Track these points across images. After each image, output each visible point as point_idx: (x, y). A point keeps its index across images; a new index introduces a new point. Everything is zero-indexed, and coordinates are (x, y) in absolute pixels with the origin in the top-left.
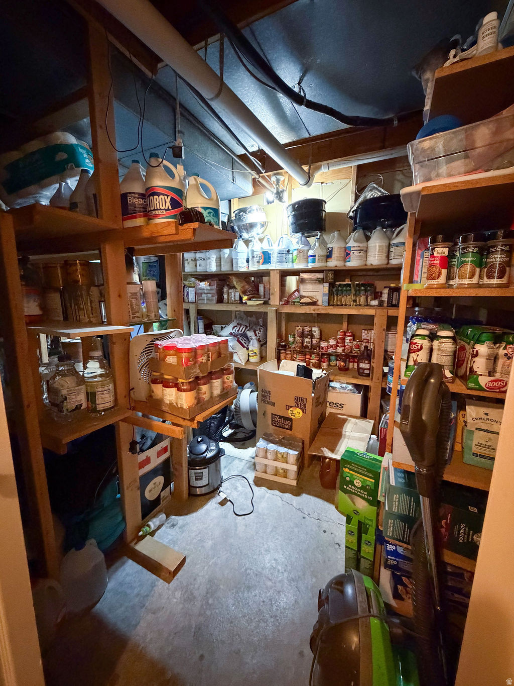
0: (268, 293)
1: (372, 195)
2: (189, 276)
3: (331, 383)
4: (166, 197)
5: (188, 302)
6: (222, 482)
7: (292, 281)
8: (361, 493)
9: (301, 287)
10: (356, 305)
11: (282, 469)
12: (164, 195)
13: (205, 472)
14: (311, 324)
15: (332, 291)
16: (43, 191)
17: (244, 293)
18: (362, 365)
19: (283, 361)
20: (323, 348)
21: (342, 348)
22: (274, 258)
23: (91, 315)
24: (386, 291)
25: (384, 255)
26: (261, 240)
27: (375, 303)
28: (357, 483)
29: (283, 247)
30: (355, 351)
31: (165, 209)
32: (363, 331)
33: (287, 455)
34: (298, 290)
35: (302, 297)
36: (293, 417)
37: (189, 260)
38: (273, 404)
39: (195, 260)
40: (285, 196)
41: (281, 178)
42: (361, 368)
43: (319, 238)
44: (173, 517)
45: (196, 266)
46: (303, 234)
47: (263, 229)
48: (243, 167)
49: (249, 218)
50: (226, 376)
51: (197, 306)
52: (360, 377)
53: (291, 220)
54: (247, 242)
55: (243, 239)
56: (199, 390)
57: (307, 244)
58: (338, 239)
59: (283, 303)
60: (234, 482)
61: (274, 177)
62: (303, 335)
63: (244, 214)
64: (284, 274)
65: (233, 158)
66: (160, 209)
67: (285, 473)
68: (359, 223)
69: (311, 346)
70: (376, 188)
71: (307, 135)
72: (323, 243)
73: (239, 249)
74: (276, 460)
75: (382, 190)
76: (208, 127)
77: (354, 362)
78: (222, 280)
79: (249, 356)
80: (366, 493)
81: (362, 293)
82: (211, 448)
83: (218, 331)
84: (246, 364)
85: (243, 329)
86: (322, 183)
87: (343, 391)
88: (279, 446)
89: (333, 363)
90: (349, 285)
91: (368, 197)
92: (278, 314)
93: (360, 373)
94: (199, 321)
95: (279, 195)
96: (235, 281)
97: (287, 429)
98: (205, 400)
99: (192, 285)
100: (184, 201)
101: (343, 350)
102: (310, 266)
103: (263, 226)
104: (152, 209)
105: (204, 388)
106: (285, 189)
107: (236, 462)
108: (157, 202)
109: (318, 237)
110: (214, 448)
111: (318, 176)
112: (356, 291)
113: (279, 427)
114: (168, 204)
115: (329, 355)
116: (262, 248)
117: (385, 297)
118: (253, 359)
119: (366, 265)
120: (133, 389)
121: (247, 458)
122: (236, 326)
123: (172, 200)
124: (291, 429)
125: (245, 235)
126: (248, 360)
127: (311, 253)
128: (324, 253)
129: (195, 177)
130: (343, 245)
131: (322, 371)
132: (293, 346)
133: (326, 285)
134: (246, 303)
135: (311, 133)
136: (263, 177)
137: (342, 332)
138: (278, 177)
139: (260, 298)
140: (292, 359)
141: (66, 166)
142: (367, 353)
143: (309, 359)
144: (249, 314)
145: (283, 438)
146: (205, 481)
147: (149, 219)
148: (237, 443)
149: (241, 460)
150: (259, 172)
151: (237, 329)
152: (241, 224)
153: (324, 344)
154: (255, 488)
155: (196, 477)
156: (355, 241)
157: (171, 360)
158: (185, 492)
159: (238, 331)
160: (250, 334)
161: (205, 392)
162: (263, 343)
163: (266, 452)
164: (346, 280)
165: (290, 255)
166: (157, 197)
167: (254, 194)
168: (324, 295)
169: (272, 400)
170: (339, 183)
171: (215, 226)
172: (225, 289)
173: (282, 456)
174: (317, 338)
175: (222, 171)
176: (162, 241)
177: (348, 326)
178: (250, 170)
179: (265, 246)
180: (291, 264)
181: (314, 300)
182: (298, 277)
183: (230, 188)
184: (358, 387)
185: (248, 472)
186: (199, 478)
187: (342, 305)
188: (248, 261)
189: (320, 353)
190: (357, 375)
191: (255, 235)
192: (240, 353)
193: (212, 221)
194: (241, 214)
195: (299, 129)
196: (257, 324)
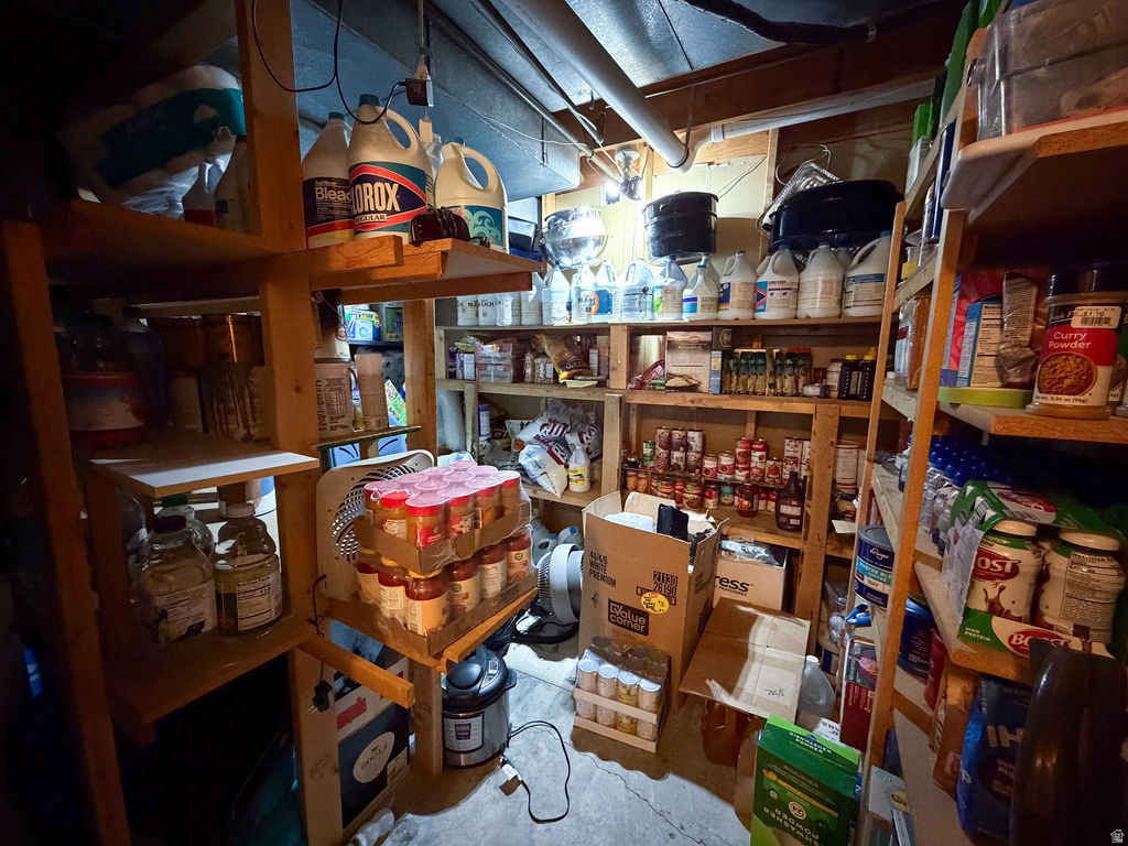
0: (605, 365)
1: (808, 183)
2: (467, 333)
3: (724, 542)
4: (387, 185)
5: (463, 379)
6: (509, 738)
7: (651, 346)
8: (805, 834)
9: (668, 357)
10: (775, 394)
11: (628, 717)
12: (384, 181)
13: (476, 722)
14: (687, 425)
15: (728, 365)
16: (171, 180)
17: (563, 365)
18: (785, 509)
19: (632, 494)
20: (707, 471)
21: (745, 473)
22: (618, 302)
23: (251, 422)
24: (837, 367)
25: (835, 298)
26: (595, 270)
27: (814, 390)
28: (795, 809)
29: (636, 282)
30: (770, 479)
31: (385, 211)
32: (787, 441)
33: (638, 689)
34: (661, 363)
35: (671, 376)
36: (649, 610)
37: (466, 305)
38: (613, 583)
39: (476, 304)
40: (641, 187)
41: (634, 156)
42: (783, 515)
43: (704, 266)
44: (410, 816)
45: (477, 315)
46: (673, 258)
47: (599, 248)
48: (563, 135)
49: (573, 230)
50: (514, 553)
51: (478, 387)
52: (781, 532)
53: (650, 231)
54: (569, 273)
55: (561, 268)
56: (454, 589)
57: (681, 276)
58: (742, 268)
59: (633, 386)
60: (532, 735)
61: (621, 154)
62: (669, 445)
63: (564, 222)
64: (636, 332)
65: (543, 118)
66: (376, 212)
67: (633, 727)
68: (783, 237)
69: (686, 465)
70: (816, 170)
71: (686, 69)
72: (710, 274)
73: (554, 286)
74: (615, 697)
75: (829, 175)
76: (494, 56)
77: (768, 499)
78: (523, 341)
79: (569, 480)
80: (817, 837)
81: (788, 371)
82: (491, 671)
83: (515, 431)
84: (562, 494)
85: (558, 430)
86: (710, 164)
87: (749, 560)
88: (623, 669)
89: (727, 499)
90: (761, 355)
91: (801, 188)
92: (624, 406)
93: (782, 524)
94: (481, 413)
95: (629, 187)
96: (545, 345)
97: (639, 632)
98: (467, 610)
99: (470, 350)
100: (429, 196)
101: (748, 476)
102: (686, 318)
103: (598, 243)
104: (361, 211)
105: (465, 586)
106: (640, 176)
107: (540, 687)
108: (370, 197)
109: (702, 263)
110: (495, 672)
111: (702, 152)
112: (775, 367)
113: (622, 626)
114: (393, 199)
115: (720, 484)
116: (596, 285)
117: (834, 379)
118: (577, 487)
119: (796, 318)
120: (324, 576)
121: (561, 682)
122: (546, 425)
123: (402, 192)
124: (646, 632)
125: (566, 261)
126: (568, 487)
127: (687, 293)
128: (714, 294)
129: (456, 144)
130: (750, 279)
131: (707, 518)
132: (651, 464)
133: (718, 355)
134: (564, 383)
135: (694, 64)
136: (600, 155)
137: (746, 442)
138: (627, 153)
139: (592, 375)
140: (649, 491)
141: (213, 133)
142: (797, 487)
143: (682, 491)
144: (570, 403)
145: (630, 651)
146: (475, 741)
147: (356, 233)
148: (542, 646)
149: (549, 684)
150: (592, 145)
151: (549, 431)
152: (559, 240)
153: (709, 464)
154: (574, 754)
155: (457, 732)
156: (775, 272)
157: (396, 528)
158: (435, 762)
159: (550, 433)
160: (572, 439)
161: (467, 594)
162: (595, 457)
163: (597, 680)
164: (755, 344)
165: (649, 298)
166: (369, 185)
167: (583, 186)
168: (712, 373)
169: (610, 573)
170: (741, 163)
171: (493, 247)
172: (528, 358)
173: (629, 693)
174: (697, 452)
175: (521, 141)
176: (380, 277)
177: (756, 430)
178: (575, 141)
179: (602, 281)
180: (649, 314)
181: (694, 382)
182: (661, 337)
183: (538, 176)
184: (777, 552)
185: (560, 714)
186: (464, 734)
187: (748, 393)
188: (569, 308)
189: (702, 480)
190: (776, 528)
191: (584, 261)
192: (553, 474)
193: (488, 235)
194: (559, 222)
195: (672, 57)
196: (585, 421)
